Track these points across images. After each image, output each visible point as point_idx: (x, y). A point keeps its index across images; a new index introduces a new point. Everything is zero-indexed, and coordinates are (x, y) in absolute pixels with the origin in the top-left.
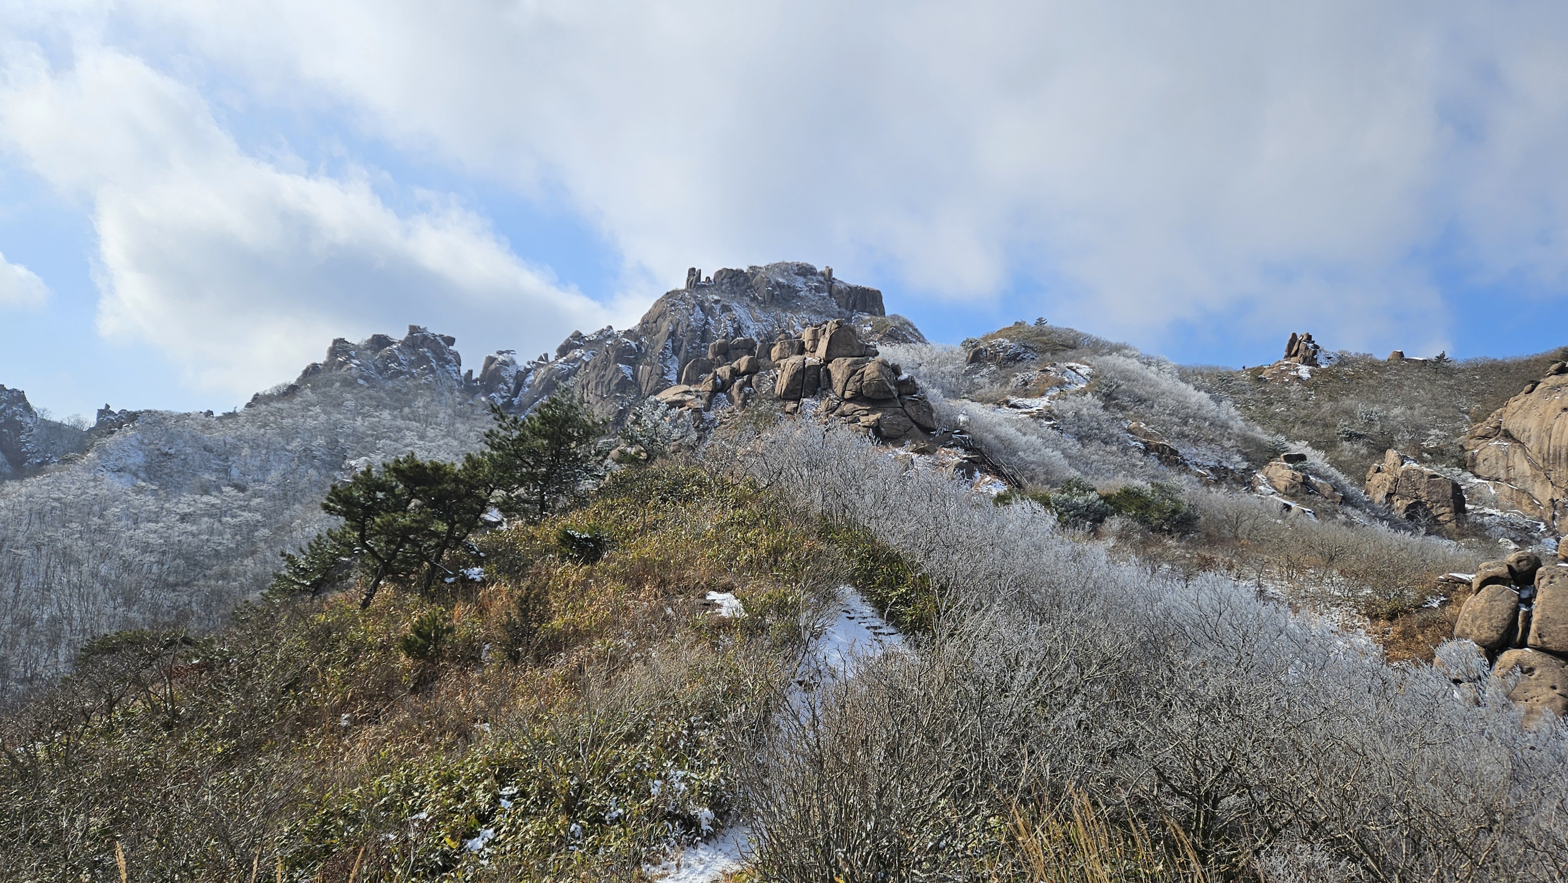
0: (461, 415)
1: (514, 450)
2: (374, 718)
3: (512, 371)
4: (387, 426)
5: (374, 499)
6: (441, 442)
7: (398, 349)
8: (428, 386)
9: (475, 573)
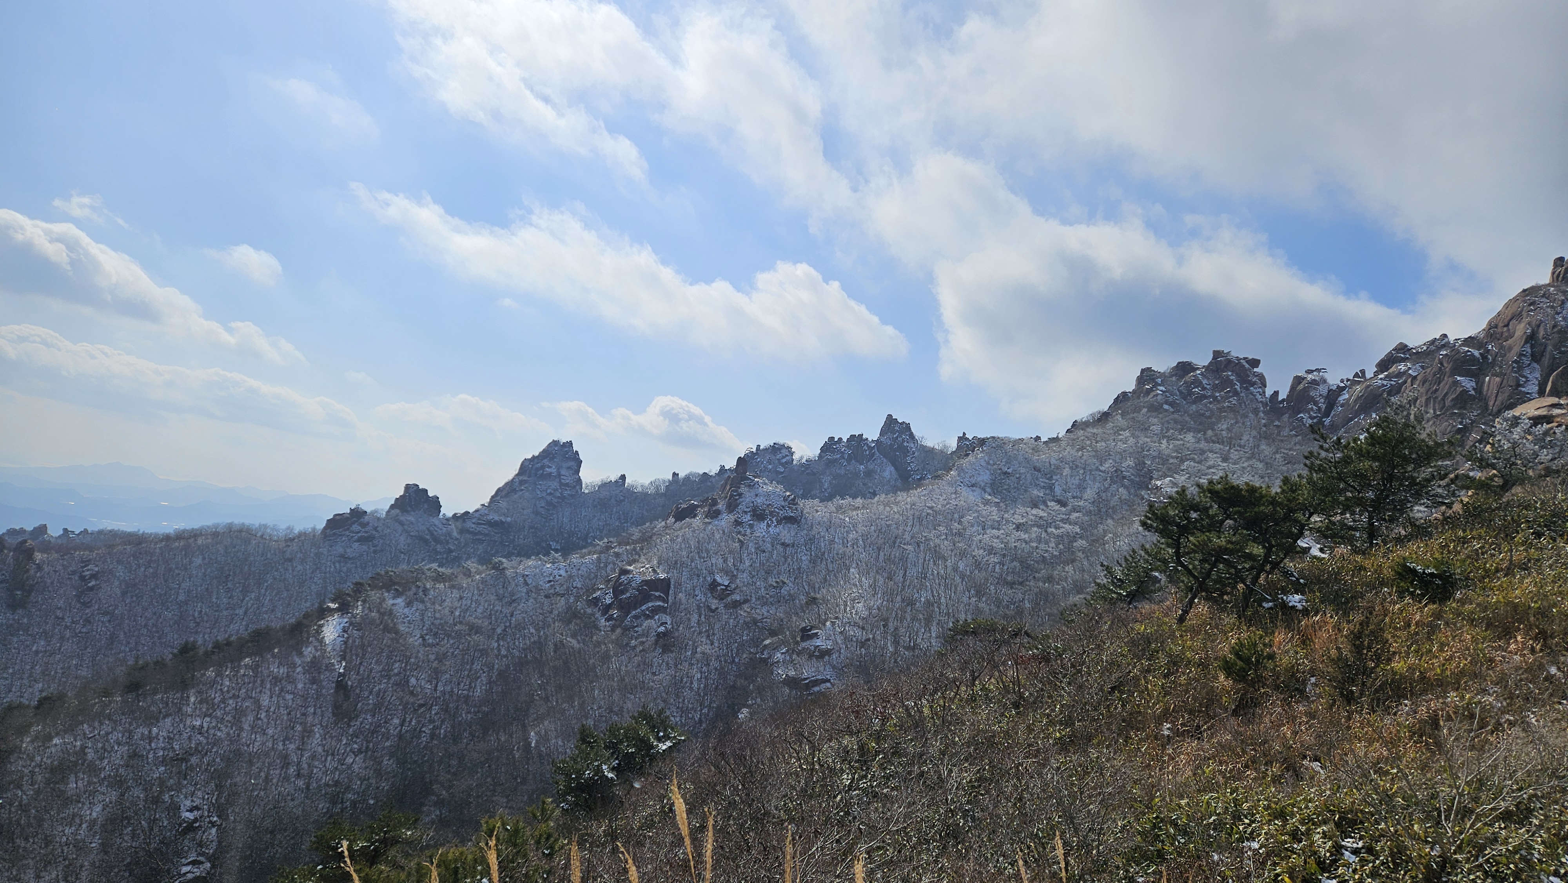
0: (1266, 437)
1: (1337, 473)
2: (1196, 733)
3: (1323, 390)
4: (1191, 449)
5: (1188, 519)
6: (1245, 465)
7: (1202, 374)
8: (1231, 409)
9: (1295, 600)
